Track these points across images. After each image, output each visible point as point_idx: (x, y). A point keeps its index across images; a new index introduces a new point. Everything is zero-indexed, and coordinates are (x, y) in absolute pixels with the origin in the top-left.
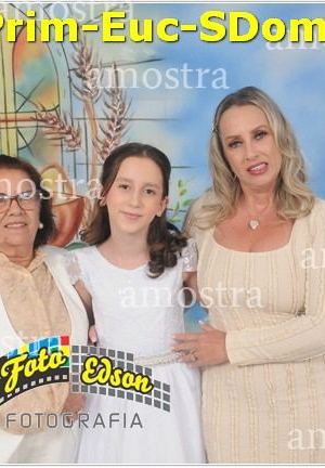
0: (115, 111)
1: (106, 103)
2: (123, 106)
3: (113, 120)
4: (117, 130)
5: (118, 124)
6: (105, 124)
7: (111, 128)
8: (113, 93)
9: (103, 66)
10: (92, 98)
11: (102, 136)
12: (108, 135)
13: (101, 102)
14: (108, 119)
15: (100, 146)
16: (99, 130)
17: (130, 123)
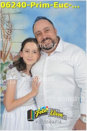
0: (9, 27)
1: (7, 25)
2: (12, 26)
3: (9, 30)
4: (10, 32)
5: (10, 30)
7: (8, 32)
8: (9, 22)
9: (5, 14)
10: (3, 23)
11: (6, 34)
12: (8, 34)
13: (5, 25)
14: (8, 29)
15: (6, 37)
16: (5, 32)
17: (14, 30)
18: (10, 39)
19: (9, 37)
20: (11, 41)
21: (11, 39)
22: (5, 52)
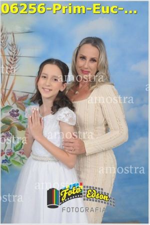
0: (13, 53)
1: (9, 50)
2: (16, 51)
3: (12, 56)
4: (14, 61)
5: (15, 58)
6: (9, 58)
7: (11, 60)
8: (12, 45)
9: (8, 33)
10: (3, 47)
11: (8, 63)
12: (10, 63)
13: (7, 49)
14: (10, 56)
16: (6, 60)
17: (20, 58)
22: (6, 90)
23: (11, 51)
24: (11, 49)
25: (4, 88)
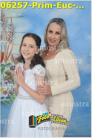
0: (11, 30)
1: (9, 28)
2: (13, 29)
3: (11, 32)
4: (12, 35)
5: (12, 33)
6: (9, 33)
7: (10, 34)
8: (11, 25)
9: (8, 18)
10: (5, 26)
11: (8, 37)
12: (10, 36)
13: (8, 28)
14: (10, 32)
15: (8, 39)
16: (7, 35)
17: (15, 33)
18: (11, 41)
19: (11, 39)
20: (12, 43)
21: (13, 41)
22: (7, 53)
23: (10, 29)
24: (10, 28)
25: (6, 52)
